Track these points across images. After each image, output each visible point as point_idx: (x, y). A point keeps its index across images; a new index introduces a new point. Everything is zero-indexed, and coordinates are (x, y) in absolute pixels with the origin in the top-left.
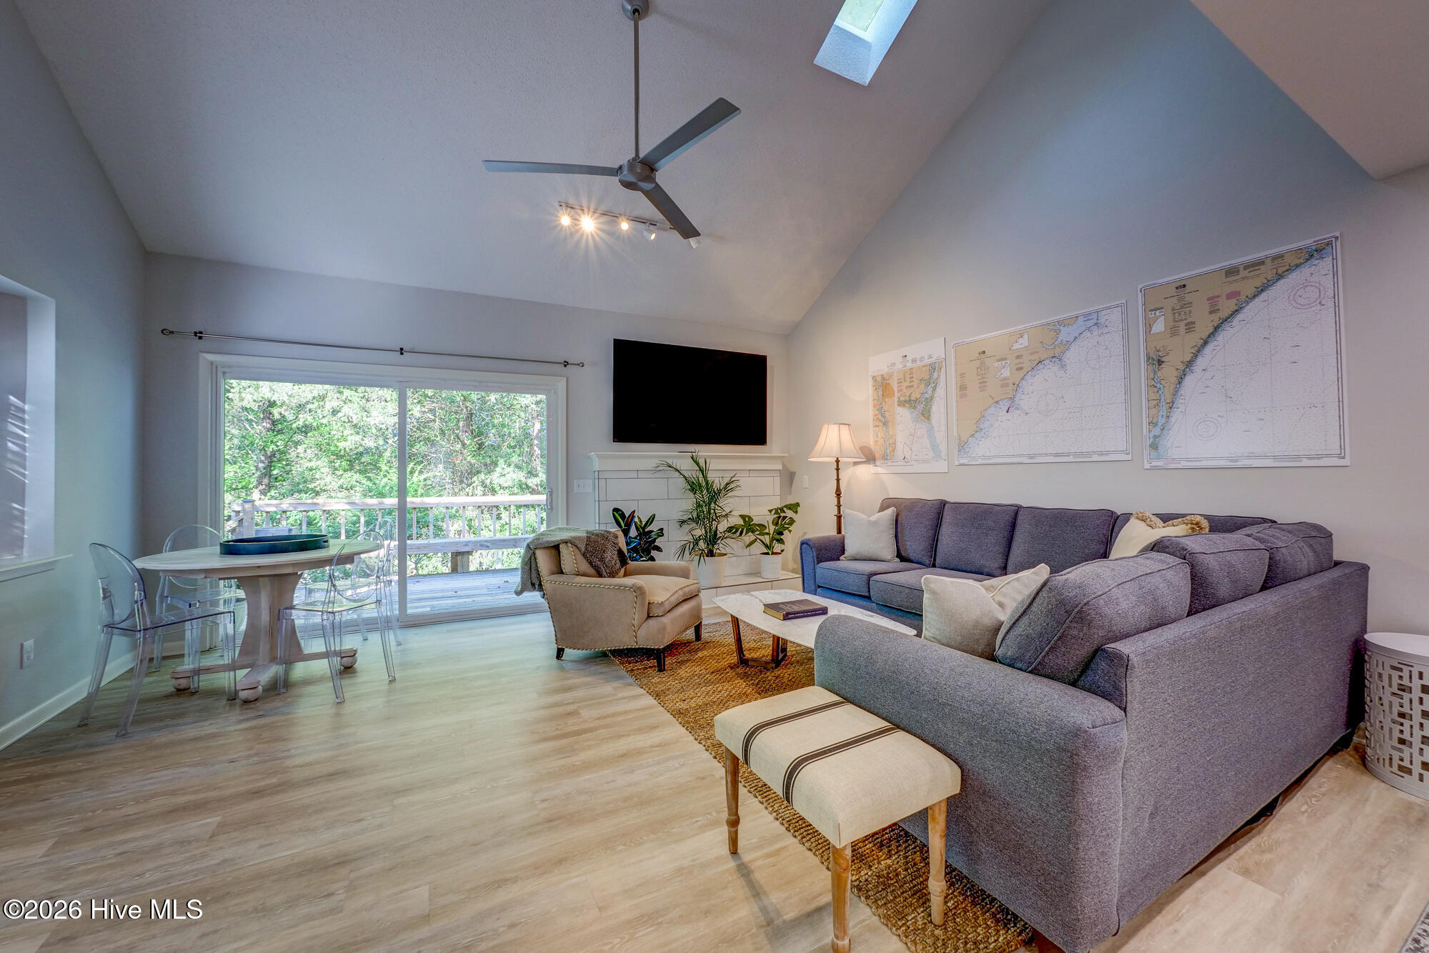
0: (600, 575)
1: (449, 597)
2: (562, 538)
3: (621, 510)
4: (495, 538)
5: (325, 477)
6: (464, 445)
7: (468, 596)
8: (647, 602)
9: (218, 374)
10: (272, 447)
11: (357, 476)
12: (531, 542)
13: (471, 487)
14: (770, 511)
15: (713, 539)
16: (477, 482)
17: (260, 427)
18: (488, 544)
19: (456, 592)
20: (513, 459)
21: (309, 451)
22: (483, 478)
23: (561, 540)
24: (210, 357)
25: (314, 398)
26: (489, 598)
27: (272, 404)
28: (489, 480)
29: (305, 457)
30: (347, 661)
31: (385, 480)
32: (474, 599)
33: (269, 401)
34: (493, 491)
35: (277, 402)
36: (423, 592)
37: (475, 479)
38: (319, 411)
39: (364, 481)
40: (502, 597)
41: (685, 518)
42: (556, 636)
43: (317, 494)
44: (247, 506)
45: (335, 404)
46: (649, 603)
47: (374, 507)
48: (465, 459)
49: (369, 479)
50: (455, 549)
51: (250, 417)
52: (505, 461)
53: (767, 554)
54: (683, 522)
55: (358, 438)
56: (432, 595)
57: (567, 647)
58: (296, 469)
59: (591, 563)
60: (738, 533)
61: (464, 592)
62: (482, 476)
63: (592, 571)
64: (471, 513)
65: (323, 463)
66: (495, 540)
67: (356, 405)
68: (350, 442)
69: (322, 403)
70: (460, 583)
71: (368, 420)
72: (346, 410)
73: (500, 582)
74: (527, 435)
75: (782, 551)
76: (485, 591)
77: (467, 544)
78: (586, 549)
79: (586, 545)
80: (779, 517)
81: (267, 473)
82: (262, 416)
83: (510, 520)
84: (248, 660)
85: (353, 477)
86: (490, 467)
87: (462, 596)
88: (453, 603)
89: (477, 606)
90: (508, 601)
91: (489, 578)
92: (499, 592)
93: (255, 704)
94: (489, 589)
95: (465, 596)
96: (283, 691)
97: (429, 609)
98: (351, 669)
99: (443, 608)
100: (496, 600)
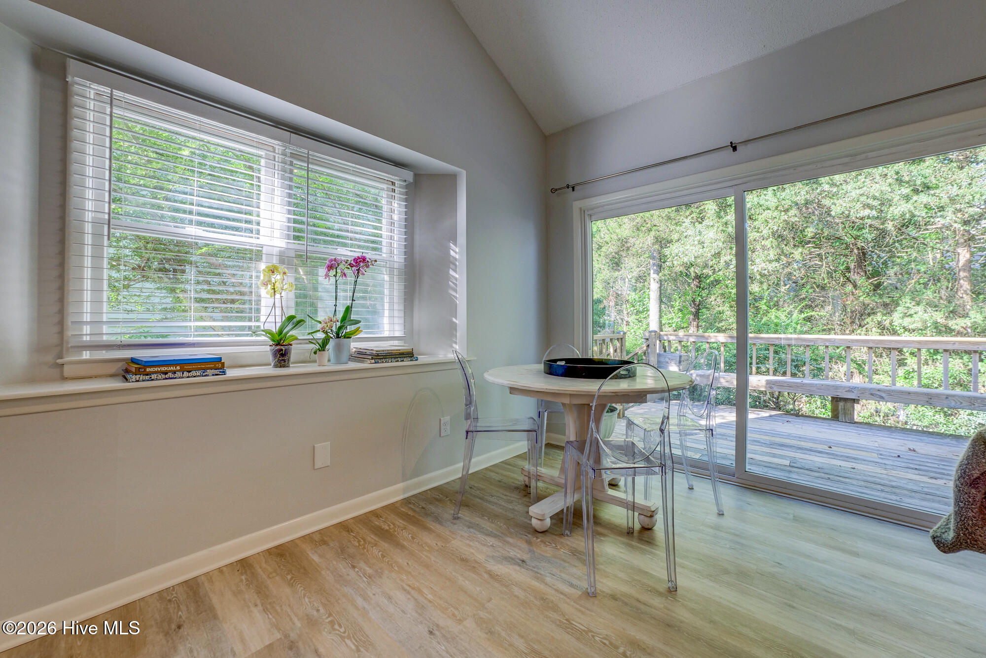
1: (820, 452)
4: (893, 388)
6: (855, 287)
7: (847, 458)
13: (864, 329)
16: (872, 322)
18: (883, 395)
19: (830, 447)
22: (880, 319)
26: (878, 470)
30: (643, 520)
32: (854, 465)
36: (789, 436)
40: (903, 475)
48: (857, 300)
50: (835, 394)
52: (912, 300)
56: (799, 443)
58: (711, 312)
61: (842, 450)
62: (879, 317)
64: (861, 354)
66: (893, 391)
70: (839, 434)
73: (903, 449)
76: (874, 457)
77: (851, 390)
83: (919, 368)
84: (563, 479)
86: (889, 307)
87: (837, 455)
88: (822, 463)
89: (862, 483)
90: (915, 488)
91: (882, 438)
92: (898, 464)
93: (537, 538)
94: (881, 455)
95: (842, 456)
96: (567, 532)
97: (787, 463)
98: (648, 532)
99: (807, 467)
100: (891, 478)
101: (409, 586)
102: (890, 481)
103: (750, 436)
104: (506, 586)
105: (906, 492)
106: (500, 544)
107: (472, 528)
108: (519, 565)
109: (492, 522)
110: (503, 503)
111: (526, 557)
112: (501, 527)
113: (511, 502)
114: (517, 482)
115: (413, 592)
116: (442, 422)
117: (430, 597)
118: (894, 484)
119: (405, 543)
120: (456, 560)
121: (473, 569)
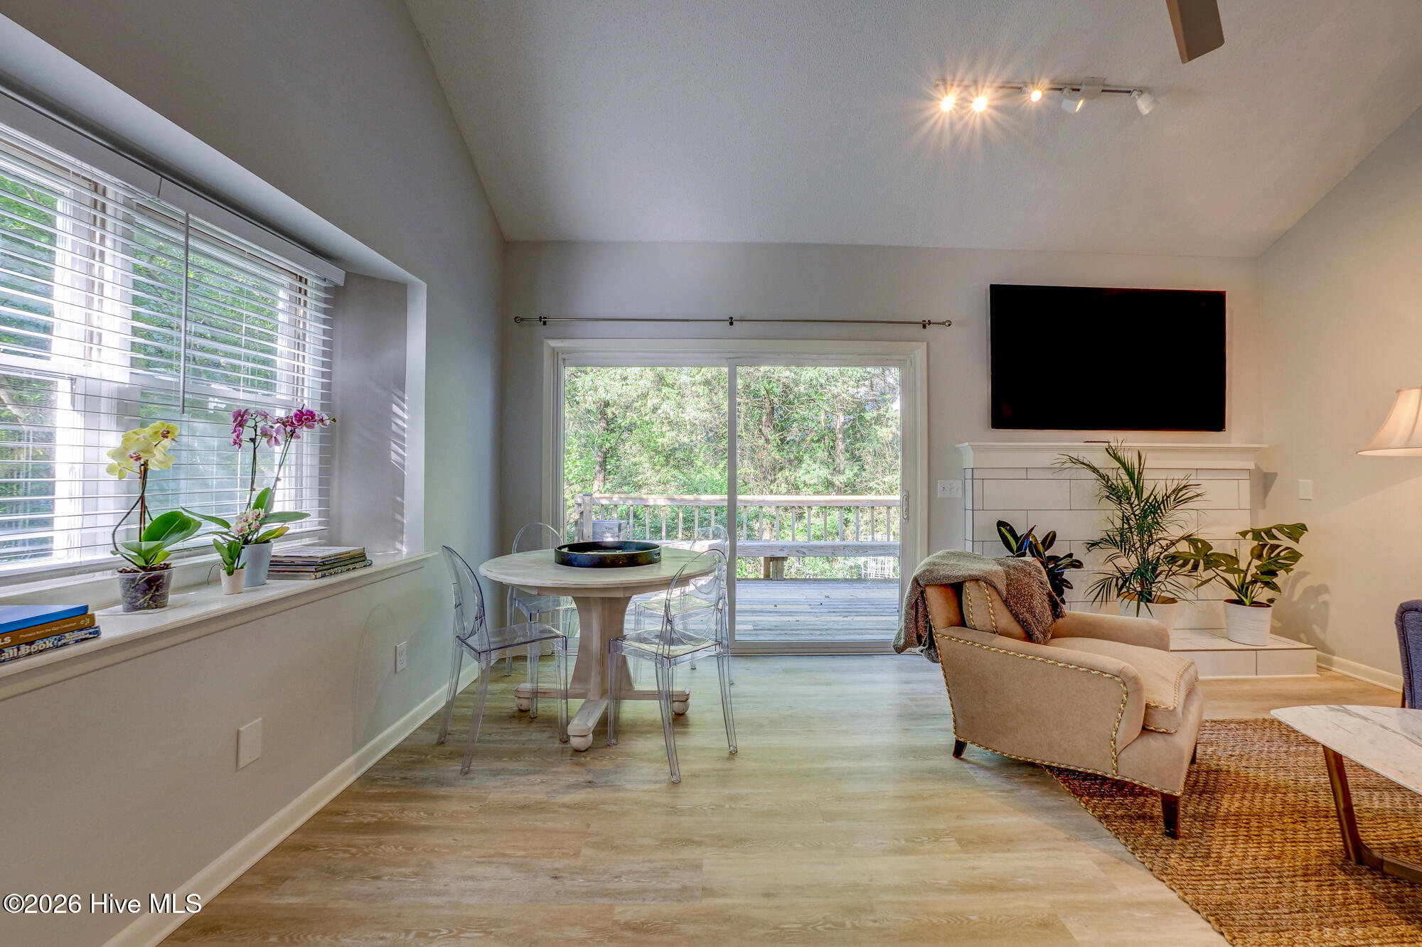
0: (1029, 637)
1: (770, 612)
2: (970, 572)
3: (1008, 525)
4: (810, 543)
5: (647, 474)
6: (767, 441)
7: (791, 613)
8: (1145, 703)
9: (560, 359)
10: (608, 445)
11: (675, 472)
12: (920, 575)
13: (775, 484)
14: (1244, 534)
15: (1147, 572)
16: (781, 479)
17: (598, 427)
18: (803, 550)
19: (776, 606)
20: (818, 455)
21: (634, 448)
22: (788, 475)
23: (970, 576)
24: (553, 343)
25: (638, 396)
26: (813, 619)
27: (607, 404)
28: (793, 477)
29: (632, 454)
30: (677, 706)
31: (699, 476)
32: (798, 618)
33: (605, 402)
34: (797, 489)
35: (610, 402)
37: (779, 475)
38: (642, 409)
39: (681, 476)
40: (829, 619)
41: (1097, 538)
42: (955, 721)
43: (640, 487)
44: (587, 498)
45: (656, 401)
46: (1148, 706)
47: (691, 504)
48: (770, 455)
49: (685, 474)
50: (768, 553)
51: (592, 419)
52: (811, 457)
53: (1240, 602)
54: (1094, 544)
55: (673, 434)
57: (973, 743)
58: (625, 463)
59: (1016, 616)
60: (1189, 567)
62: (787, 473)
63: (1016, 629)
65: (644, 459)
66: (811, 546)
67: (673, 402)
68: (667, 438)
69: (644, 401)
71: (684, 415)
72: (665, 407)
73: (822, 597)
74: (831, 430)
75: (1271, 601)
76: (806, 608)
77: (782, 548)
78: (1008, 591)
79: (1007, 585)
80: (1264, 546)
81: (603, 464)
82: (600, 417)
84: (579, 688)
85: (666, 473)
86: (795, 463)
87: (783, 612)
88: (776, 621)
89: (808, 632)
90: (839, 627)
91: (806, 590)
92: (822, 610)
93: (585, 757)
94: (810, 605)
95: (786, 612)
96: (614, 741)
97: (751, 627)
98: (682, 717)
99: (767, 628)
100: (823, 623)
101: (483, 857)
102: (823, 625)
103: (738, 607)
104: (594, 808)
105: (835, 632)
106: (550, 777)
107: (499, 774)
108: (590, 787)
109: (518, 761)
110: (511, 738)
111: (589, 778)
112: (534, 762)
113: (521, 733)
114: (506, 711)
115: (494, 859)
116: (398, 651)
117: (521, 853)
118: (826, 627)
119: (423, 823)
120: (515, 811)
121: (543, 810)
